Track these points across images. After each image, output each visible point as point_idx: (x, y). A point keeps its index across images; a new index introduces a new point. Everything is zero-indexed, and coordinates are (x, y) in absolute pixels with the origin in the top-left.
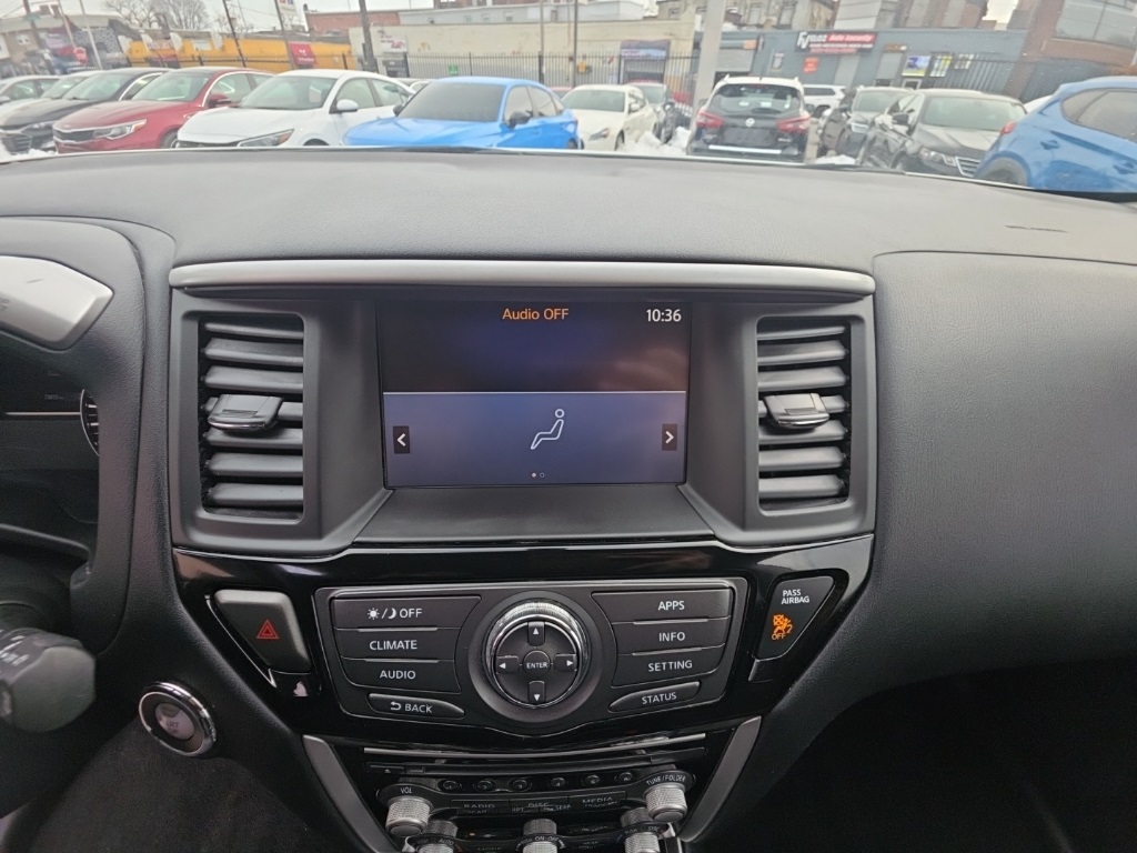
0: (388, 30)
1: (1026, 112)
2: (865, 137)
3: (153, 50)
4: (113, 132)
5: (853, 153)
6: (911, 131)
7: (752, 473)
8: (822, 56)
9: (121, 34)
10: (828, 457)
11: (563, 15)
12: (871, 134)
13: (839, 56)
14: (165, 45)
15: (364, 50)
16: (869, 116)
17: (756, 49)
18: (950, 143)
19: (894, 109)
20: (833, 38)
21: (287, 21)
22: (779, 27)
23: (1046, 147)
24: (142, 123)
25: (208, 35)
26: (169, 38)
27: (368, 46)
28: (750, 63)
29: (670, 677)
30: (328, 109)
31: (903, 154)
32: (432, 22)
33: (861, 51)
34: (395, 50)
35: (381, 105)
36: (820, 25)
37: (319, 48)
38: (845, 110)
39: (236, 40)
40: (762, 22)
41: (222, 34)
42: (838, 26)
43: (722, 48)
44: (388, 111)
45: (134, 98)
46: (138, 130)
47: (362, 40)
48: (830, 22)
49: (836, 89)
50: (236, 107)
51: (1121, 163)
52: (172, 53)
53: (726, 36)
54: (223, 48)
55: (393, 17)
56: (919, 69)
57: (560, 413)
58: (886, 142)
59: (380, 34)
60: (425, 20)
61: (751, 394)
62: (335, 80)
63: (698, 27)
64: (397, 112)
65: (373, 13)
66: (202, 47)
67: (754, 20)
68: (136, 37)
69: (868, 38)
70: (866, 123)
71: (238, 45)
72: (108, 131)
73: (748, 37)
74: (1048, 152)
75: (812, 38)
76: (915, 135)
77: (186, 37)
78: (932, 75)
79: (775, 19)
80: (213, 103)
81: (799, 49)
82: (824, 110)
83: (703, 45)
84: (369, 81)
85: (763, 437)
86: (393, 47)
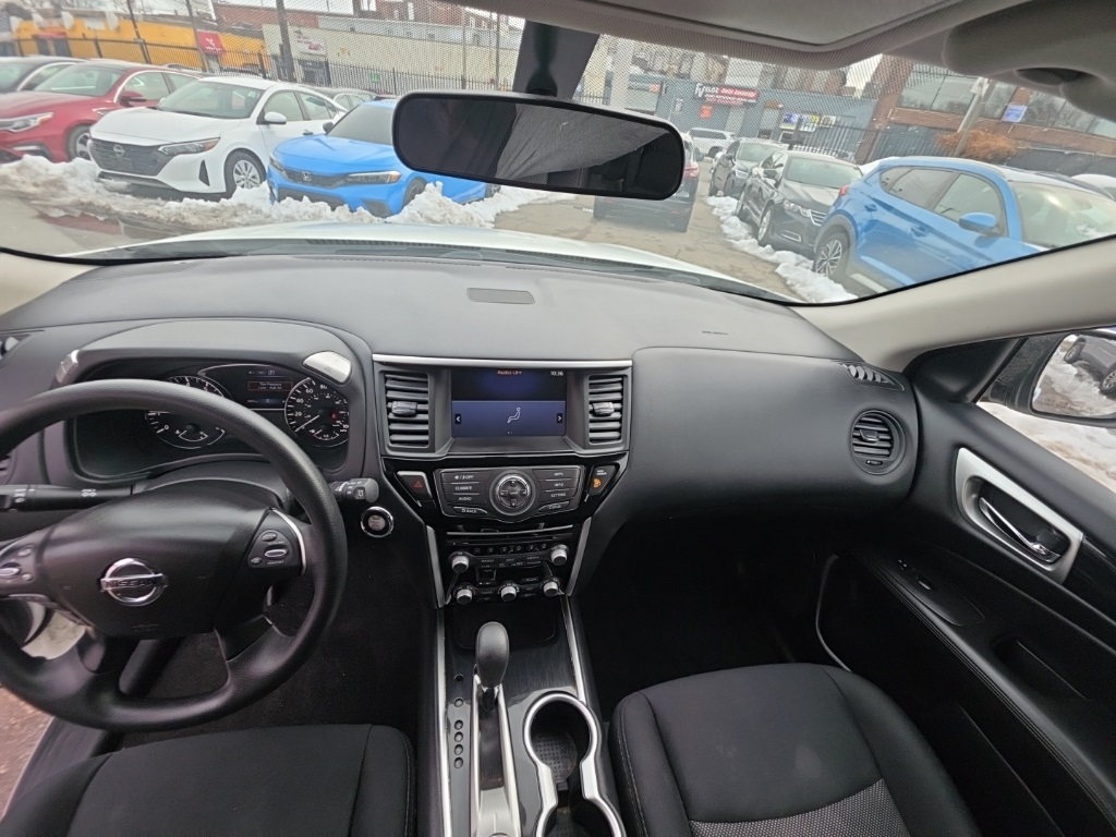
0: (305, 31)
1: (862, 174)
2: (745, 185)
3: (41, 28)
4: (16, 125)
5: (737, 195)
6: (777, 185)
7: (588, 431)
8: (715, 105)
9: (13, 15)
10: (616, 425)
11: (485, 40)
12: (749, 182)
13: (729, 107)
14: (55, 23)
15: (282, 49)
16: (749, 165)
17: (660, 93)
18: (804, 197)
19: (768, 162)
20: (724, 91)
21: (194, 10)
22: (679, 76)
23: (869, 210)
24: (48, 116)
25: (102, 15)
26: (59, 16)
27: (285, 47)
28: (655, 104)
29: (558, 500)
30: (255, 120)
31: (772, 202)
32: (353, 30)
33: (747, 105)
34: (312, 52)
35: (309, 119)
36: (714, 77)
37: (229, 41)
38: (730, 158)
39: (134, 22)
40: (665, 69)
41: (118, 15)
42: (728, 81)
43: (630, 88)
44: (317, 126)
45: (38, 88)
46: (44, 123)
47: (280, 41)
48: (722, 76)
49: (727, 134)
50: (154, 108)
51: (916, 226)
52: (62, 30)
53: (633, 78)
54: (118, 29)
55: (310, 18)
56: (793, 124)
57: (518, 409)
58: (760, 189)
59: (297, 35)
60: (345, 26)
61: (587, 402)
62: (262, 92)
63: (609, 67)
64: (328, 128)
65: (289, 11)
66: (94, 27)
67: (658, 66)
68: (26, 16)
69: (752, 95)
70: (746, 171)
71: (135, 27)
72: (10, 124)
73: (653, 81)
74: (869, 213)
75: (707, 89)
76: (780, 188)
77: (78, 15)
78: (801, 129)
79: (676, 68)
80: (127, 101)
81: (695, 97)
82: (717, 152)
83: (614, 83)
84: (296, 94)
85: (591, 417)
86: (310, 48)
